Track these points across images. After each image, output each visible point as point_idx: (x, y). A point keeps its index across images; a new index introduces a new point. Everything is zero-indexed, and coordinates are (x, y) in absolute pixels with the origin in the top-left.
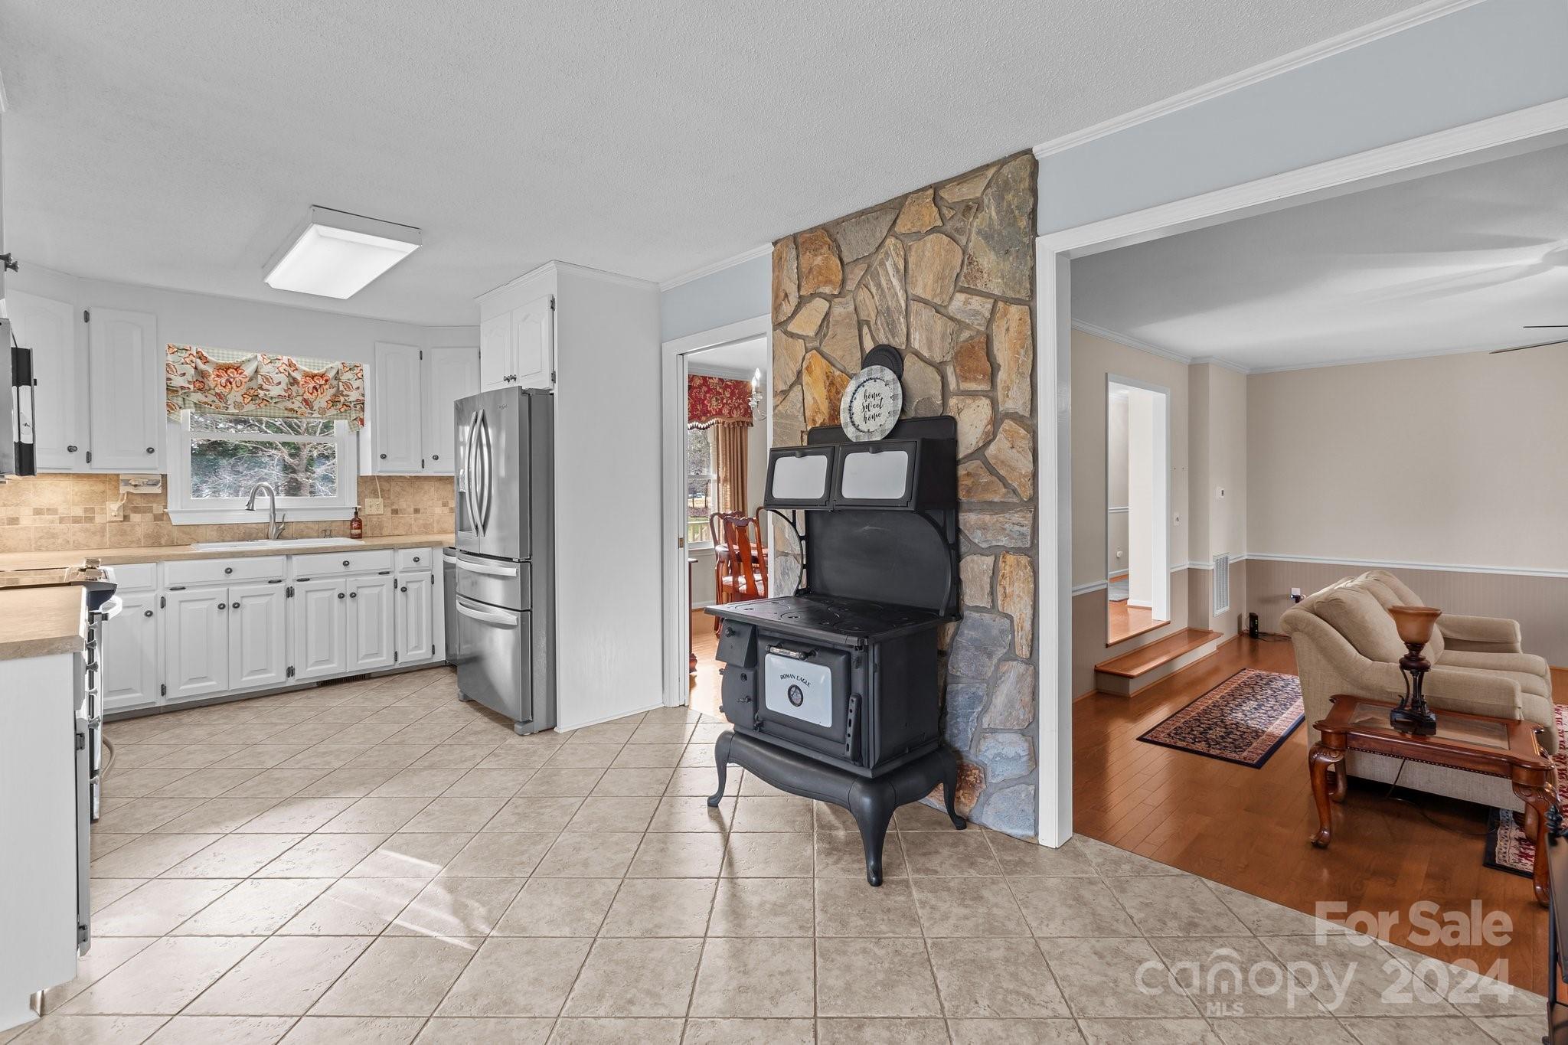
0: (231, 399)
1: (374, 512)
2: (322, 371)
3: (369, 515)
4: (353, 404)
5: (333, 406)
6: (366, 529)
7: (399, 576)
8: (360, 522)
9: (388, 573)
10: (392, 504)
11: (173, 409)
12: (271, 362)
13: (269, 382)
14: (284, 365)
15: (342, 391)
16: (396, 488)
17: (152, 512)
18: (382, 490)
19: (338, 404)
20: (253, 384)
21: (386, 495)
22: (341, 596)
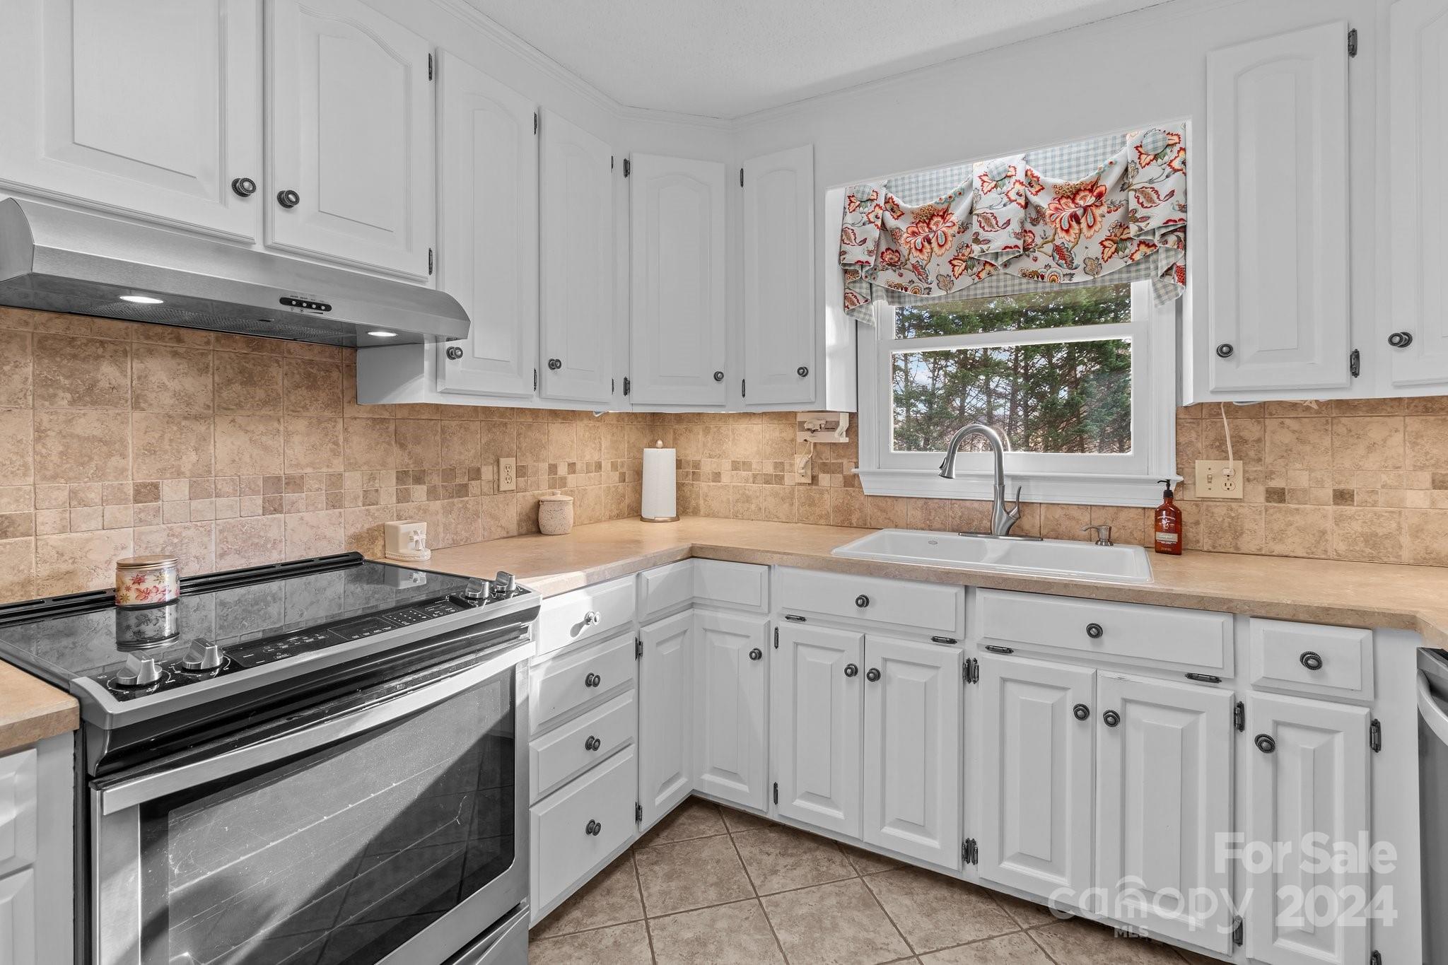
0: (932, 270)
1: (1218, 491)
2: (1086, 177)
3: (1204, 499)
4: (1158, 235)
5: (1116, 251)
6: (1196, 532)
7: (1251, 699)
8: (1177, 515)
9: (1217, 680)
10: (1270, 475)
11: (853, 304)
12: (996, 186)
13: (991, 226)
14: (1018, 186)
15: (1135, 211)
16: (1279, 434)
17: (841, 472)
18: (1239, 441)
19: (1129, 244)
20: (967, 237)
21: (1252, 454)
22: (1082, 713)
